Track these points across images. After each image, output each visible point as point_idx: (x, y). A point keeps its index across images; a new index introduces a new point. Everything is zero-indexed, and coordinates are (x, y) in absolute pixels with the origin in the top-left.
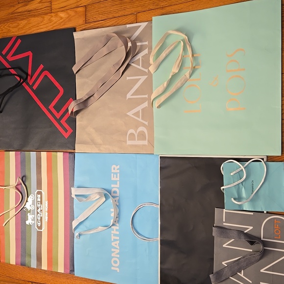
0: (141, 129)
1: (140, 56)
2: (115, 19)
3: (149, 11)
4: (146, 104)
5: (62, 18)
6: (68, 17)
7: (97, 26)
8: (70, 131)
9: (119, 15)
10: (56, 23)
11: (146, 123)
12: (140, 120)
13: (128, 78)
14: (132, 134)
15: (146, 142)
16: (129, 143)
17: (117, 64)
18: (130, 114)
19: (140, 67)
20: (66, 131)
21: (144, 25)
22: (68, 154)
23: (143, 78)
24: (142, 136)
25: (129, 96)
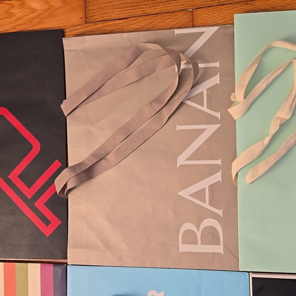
0: (208, 222)
1: (203, 88)
2: (148, 17)
3: (220, 7)
4: (217, 177)
5: (34, 11)
6: (48, 9)
7: (110, 29)
8: (56, 222)
9: (157, 11)
10: (21, 18)
11: (220, 212)
12: (206, 205)
13: (179, 128)
14: (189, 232)
15: (219, 249)
16: (184, 248)
17: (157, 100)
18: (185, 193)
19: (205, 109)
20: (47, 222)
21: (210, 31)
22: (51, 267)
23: (212, 129)
24: (210, 236)
25: (182, 160)
